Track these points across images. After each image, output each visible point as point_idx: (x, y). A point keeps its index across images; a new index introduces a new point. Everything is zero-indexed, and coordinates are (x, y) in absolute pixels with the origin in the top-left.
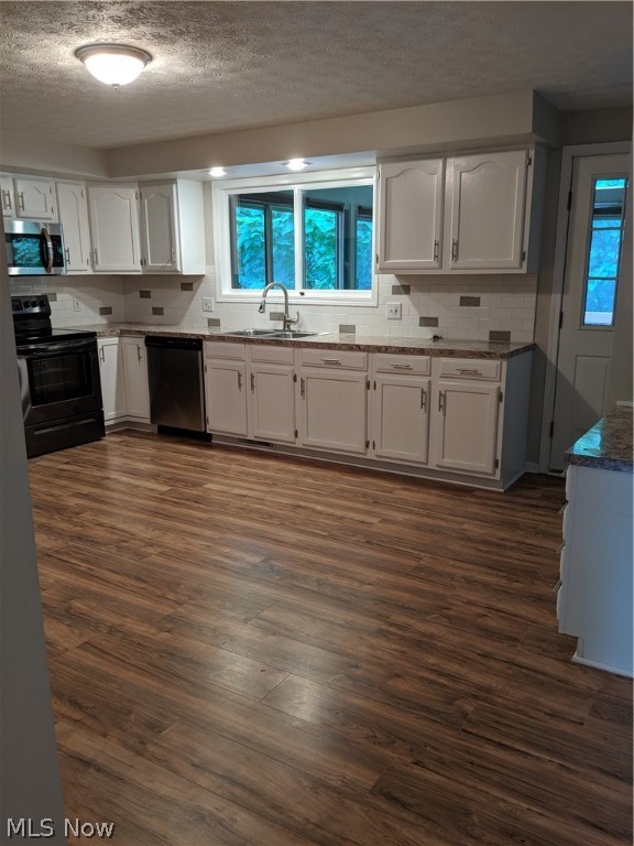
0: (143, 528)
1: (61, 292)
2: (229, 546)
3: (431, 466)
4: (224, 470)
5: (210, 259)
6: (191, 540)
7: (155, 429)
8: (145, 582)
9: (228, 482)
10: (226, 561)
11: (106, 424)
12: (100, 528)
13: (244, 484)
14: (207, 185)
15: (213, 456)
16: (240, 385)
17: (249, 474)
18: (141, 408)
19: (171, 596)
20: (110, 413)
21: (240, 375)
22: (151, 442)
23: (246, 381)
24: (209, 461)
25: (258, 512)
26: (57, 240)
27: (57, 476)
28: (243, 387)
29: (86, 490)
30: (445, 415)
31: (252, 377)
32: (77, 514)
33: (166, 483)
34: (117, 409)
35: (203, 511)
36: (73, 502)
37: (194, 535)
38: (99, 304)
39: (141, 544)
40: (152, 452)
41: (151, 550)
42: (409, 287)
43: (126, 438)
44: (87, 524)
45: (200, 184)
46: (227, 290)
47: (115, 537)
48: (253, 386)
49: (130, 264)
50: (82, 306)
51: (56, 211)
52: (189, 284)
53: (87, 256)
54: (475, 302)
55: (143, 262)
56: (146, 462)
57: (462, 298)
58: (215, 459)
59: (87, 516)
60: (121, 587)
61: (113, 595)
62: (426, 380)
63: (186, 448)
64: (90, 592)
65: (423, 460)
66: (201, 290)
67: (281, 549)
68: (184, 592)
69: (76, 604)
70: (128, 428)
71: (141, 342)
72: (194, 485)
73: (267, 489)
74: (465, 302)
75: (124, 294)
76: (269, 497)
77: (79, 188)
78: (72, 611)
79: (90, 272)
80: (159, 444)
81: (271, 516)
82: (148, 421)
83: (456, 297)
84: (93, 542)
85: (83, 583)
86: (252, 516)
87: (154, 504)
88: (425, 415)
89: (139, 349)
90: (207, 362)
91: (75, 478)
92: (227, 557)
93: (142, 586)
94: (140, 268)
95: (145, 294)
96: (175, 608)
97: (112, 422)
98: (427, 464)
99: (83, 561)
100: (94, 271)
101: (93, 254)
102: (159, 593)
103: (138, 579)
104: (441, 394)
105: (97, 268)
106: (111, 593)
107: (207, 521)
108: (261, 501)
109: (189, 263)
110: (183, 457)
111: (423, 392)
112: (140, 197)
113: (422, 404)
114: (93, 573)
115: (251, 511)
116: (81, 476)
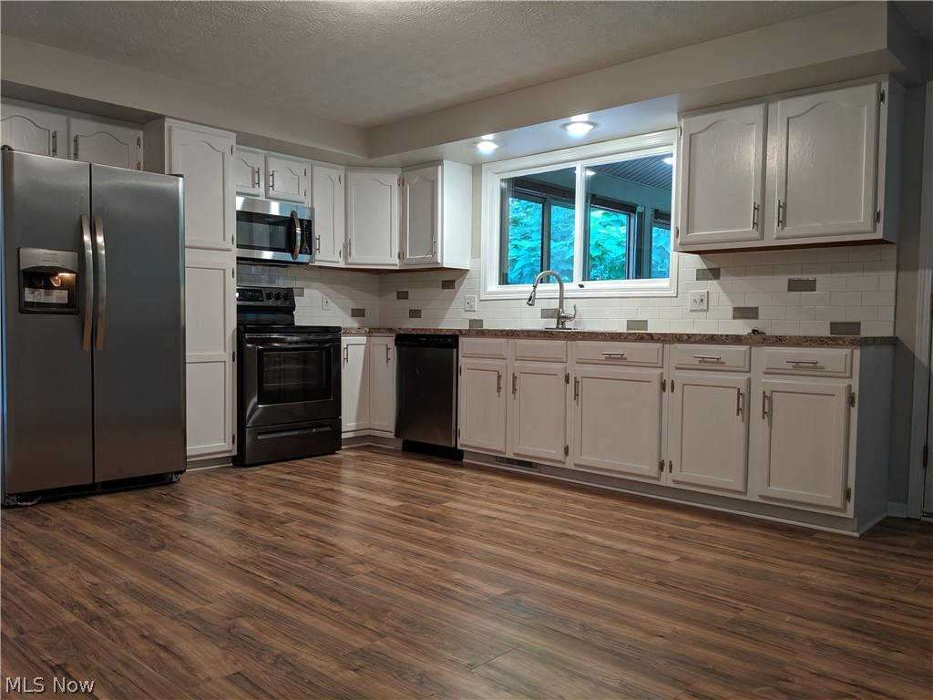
0: (356, 543)
1: (309, 287)
2: (462, 572)
3: (753, 496)
4: (471, 489)
5: (476, 252)
6: (414, 561)
7: (399, 444)
8: (341, 604)
9: (474, 501)
10: (456, 589)
11: (344, 436)
12: (303, 539)
13: (494, 505)
14: (477, 167)
15: (462, 475)
16: (499, 388)
17: (502, 496)
18: (385, 421)
19: (371, 624)
20: (349, 423)
21: (499, 377)
22: (392, 458)
23: (507, 383)
24: (457, 480)
25: (508, 536)
26: (308, 226)
27: (273, 485)
28: (502, 391)
29: (300, 499)
30: (770, 425)
31: (515, 378)
32: (282, 523)
33: (398, 498)
34: (358, 419)
35: (437, 530)
36: (281, 511)
37: (419, 556)
38: (351, 305)
39: (350, 560)
40: (392, 467)
41: (360, 568)
42: (719, 269)
43: (363, 453)
44: (289, 533)
45: (470, 168)
46: (493, 285)
47: (319, 550)
48: (514, 390)
49: (386, 255)
50: (331, 304)
51: (309, 193)
52: (451, 279)
53: (340, 246)
54: (809, 286)
55: (401, 256)
56: (382, 476)
57: (790, 281)
58: (464, 478)
59: (293, 526)
60: (308, 607)
61: (294, 616)
62: (744, 377)
63: (431, 465)
64: (265, 610)
65: (740, 488)
66: (464, 288)
67: (534, 581)
68: (390, 621)
69: (244, 623)
70: (368, 443)
71: (390, 341)
72: (432, 502)
73: (524, 513)
74: (794, 286)
75: (380, 296)
76: (524, 521)
77: (336, 172)
78: (234, 631)
79: (342, 265)
80: (400, 460)
81: (525, 543)
82: (392, 436)
83: (782, 281)
84: (290, 553)
85: (260, 598)
86: (499, 540)
87: (378, 518)
88: (742, 426)
89: (388, 349)
90: (462, 361)
91: (293, 488)
92: (458, 585)
93: (337, 608)
94: (397, 261)
95: (403, 295)
96: (373, 641)
97: (350, 435)
98: (745, 493)
99: (271, 573)
100: (346, 264)
101: (347, 245)
102: (355, 618)
103: (334, 600)
104: (765, 397)
105: (350, 261)
106: (291, 613)
107: (439, 541)
108: (514, 525)
109: (451, 254)
110: (426, 474)
111: (739, 394)
112: (402, 183)
113: (739, 409)
114: (278, 588)
115: (499, 535)
116: (302, 486)
